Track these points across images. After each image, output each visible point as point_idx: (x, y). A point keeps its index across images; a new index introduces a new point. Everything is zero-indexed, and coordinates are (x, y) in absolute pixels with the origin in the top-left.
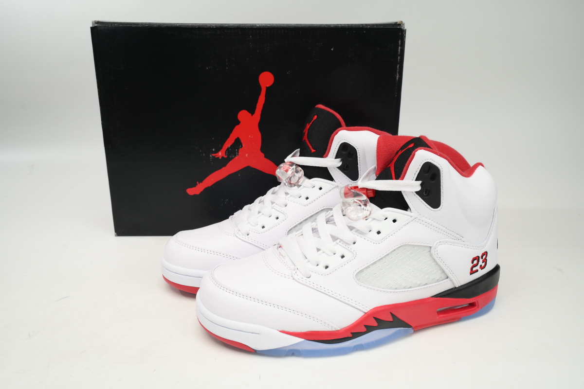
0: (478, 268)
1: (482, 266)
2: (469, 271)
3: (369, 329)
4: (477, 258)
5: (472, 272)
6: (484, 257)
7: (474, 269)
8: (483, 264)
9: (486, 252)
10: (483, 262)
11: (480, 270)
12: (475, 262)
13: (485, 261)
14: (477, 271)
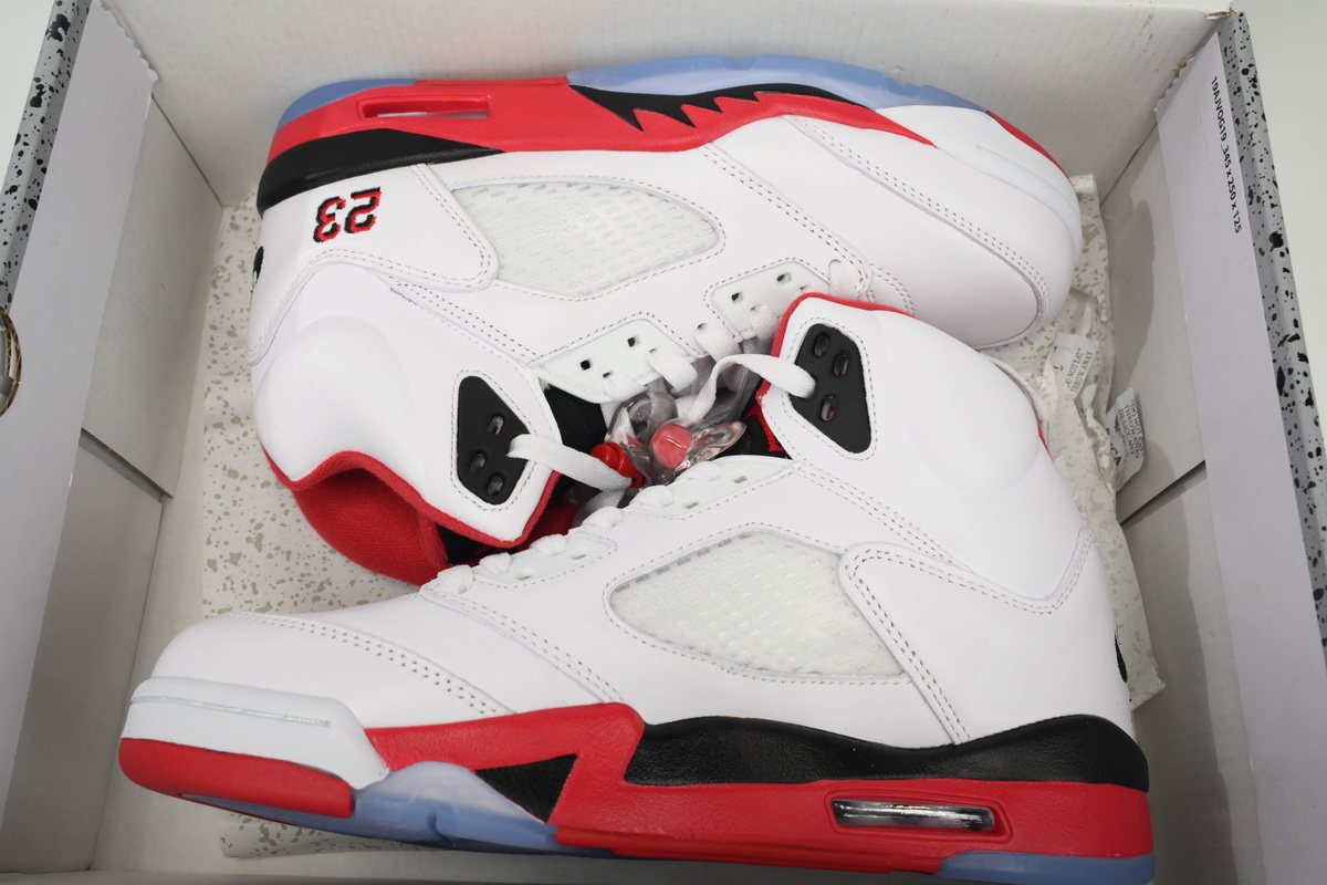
0: (351, 204)
1: (335, 206)
2: (382, 198)
3: (707, 100)
4: (351, 226)
5: (374, 194)
6: (327, 228)
7: (365, 201)
8: (331, 209)
9: (317, 238)
10: (334, 215)
11: (346, 196)
12: (361, 218)
13: (322, 217)
14: (355, 195)
